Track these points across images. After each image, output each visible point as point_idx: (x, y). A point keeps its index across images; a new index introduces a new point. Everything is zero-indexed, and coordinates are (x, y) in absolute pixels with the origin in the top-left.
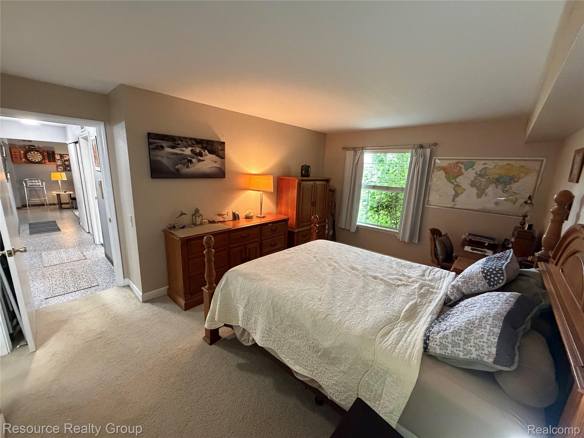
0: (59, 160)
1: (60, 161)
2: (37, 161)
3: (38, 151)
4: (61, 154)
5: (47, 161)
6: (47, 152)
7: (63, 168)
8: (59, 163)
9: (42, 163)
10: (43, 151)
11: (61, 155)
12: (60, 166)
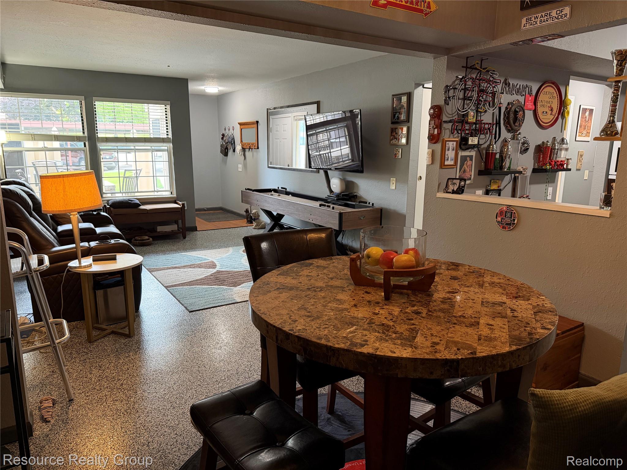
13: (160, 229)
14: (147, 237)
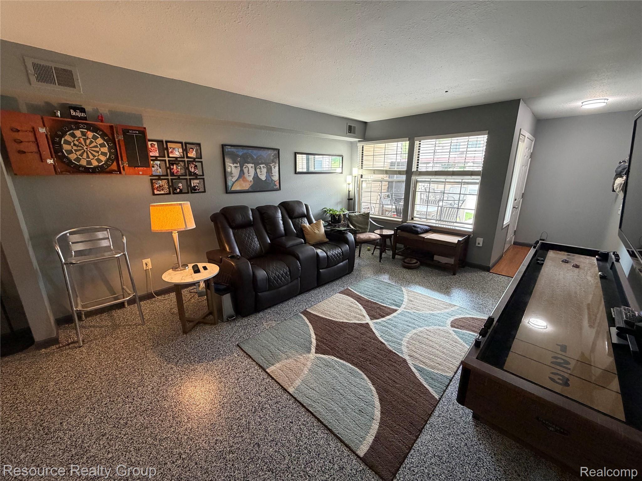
0: (156, 159)
1: (158, 163)
2: (95, 163)
3: (95, 129)
4: (162, 141)
5: (126, 165)
6: (125, 131)
7: (166, 186)
8: (157, 168)
9: (111, 172)
10: (111, 127)
11: (160, 142)
12: (159, 178)
13: (436, 258)
14: (415, 261)
